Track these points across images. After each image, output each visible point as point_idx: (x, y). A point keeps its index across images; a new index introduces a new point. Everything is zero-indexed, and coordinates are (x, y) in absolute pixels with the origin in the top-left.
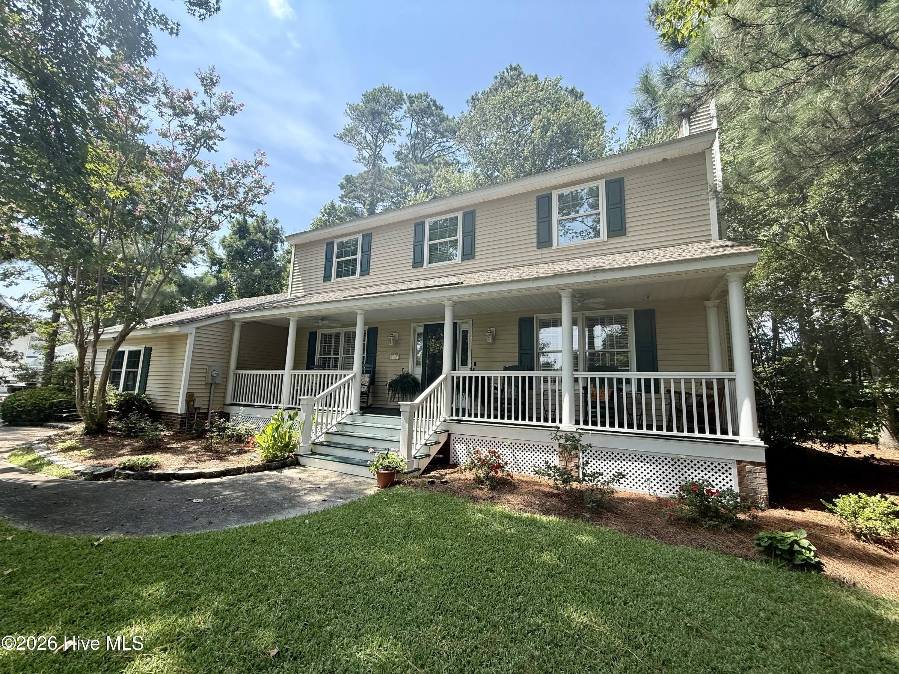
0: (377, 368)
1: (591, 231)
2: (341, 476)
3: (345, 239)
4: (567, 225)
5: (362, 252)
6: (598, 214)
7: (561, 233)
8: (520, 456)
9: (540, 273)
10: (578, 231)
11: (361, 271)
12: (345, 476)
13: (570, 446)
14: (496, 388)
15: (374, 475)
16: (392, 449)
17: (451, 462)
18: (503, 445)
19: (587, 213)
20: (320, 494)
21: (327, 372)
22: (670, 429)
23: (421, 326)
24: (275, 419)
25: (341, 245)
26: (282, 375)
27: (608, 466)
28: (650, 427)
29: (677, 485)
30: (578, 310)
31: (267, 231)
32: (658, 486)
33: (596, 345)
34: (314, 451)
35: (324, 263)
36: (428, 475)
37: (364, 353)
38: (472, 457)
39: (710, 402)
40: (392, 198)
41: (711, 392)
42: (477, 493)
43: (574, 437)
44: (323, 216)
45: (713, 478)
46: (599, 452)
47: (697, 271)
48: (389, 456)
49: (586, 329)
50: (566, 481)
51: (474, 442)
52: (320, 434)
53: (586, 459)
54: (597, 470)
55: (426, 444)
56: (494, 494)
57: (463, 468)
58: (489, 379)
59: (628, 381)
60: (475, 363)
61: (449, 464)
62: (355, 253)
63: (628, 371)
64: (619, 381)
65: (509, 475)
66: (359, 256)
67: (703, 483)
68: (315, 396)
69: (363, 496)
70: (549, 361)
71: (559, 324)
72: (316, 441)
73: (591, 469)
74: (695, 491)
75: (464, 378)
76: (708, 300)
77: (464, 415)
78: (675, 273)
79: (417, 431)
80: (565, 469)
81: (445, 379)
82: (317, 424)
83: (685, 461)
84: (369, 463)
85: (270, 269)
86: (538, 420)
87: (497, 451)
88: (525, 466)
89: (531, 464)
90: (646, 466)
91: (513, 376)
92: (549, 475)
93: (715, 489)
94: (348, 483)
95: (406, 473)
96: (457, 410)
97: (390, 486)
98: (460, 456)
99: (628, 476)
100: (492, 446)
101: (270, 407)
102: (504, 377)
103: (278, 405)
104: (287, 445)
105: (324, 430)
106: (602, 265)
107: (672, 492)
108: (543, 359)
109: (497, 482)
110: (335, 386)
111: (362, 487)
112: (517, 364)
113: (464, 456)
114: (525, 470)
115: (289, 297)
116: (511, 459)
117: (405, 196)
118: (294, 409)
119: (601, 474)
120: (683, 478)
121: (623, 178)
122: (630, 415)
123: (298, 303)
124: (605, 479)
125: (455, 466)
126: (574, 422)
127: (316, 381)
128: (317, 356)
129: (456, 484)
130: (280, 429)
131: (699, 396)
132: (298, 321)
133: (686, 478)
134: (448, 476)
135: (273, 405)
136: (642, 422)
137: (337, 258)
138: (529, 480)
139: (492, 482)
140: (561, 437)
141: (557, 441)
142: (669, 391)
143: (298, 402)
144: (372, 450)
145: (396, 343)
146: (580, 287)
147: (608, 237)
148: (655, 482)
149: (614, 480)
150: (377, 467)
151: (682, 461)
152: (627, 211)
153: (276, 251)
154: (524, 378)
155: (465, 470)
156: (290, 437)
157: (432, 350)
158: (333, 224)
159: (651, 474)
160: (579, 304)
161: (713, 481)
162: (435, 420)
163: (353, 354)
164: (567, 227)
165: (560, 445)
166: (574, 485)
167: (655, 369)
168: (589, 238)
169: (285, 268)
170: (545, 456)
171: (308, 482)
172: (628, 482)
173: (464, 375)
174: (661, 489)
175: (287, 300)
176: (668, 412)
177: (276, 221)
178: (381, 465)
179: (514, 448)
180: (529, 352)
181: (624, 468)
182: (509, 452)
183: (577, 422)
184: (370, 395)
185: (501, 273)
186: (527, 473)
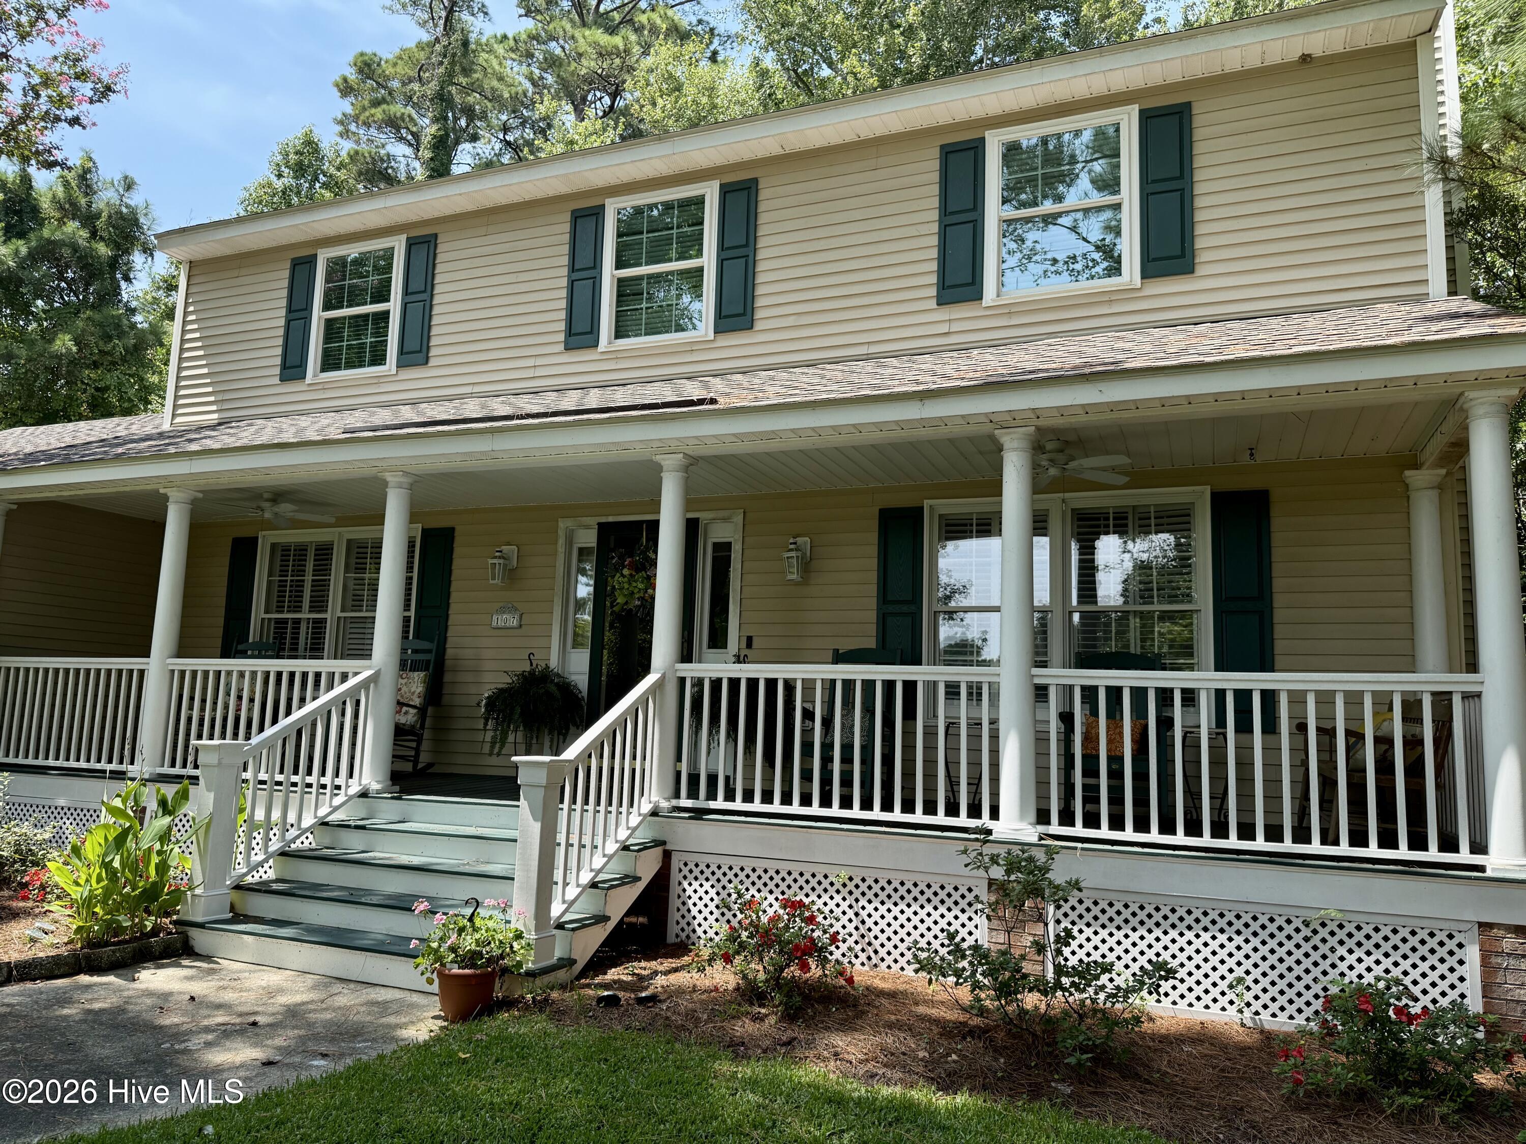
0: (450, 652)
1: (1097, 256)
2: (326, 986)
3: (353, 251)
4: (1031, 236)
5: (406, 292)
6: (1117, 207)
7: (1012, 261)
8: (876, 916)
9: (944, 376)
10: (1061, 257)
11: (402, 352)
12: (337, 987)
13: (1018, 887)
14: (808, 715)
15: (430, 981)
16: (487, 902)
17: (671, 939)
18: (826, 883)
19: (1087, 203)
20: (255, 1045)
21: (286, 665)
22: (1301, 835)
23: (587, 527)
24: (113, 811)
25: (338, 267)
26: (142, 673)
27: (1127, 943)
28: (1246, 832)
29: (1317, 997)
30: (1055, 486)
31: (98, 216)
32: (1265, 999)
33: (1101, 592)
34: (240, 909)
35: (282, 322)
36: (597, 980)
37: (407, 607)
38: (734, 923)
39: (1413, 758)
40: (506, 129)
41: (1415, 729)
42: (744, 1028)
43: (1031, 859)
44: (280, 176)
45: (1415, 974)
46: (1103, 905)
47: (1386, 383)
48: (478, 922)
49: (1074, 547)
50: (1006, 991)
51: (742, 876)
52: (261, 857)
53: (1065, 924)
54: (1096, 956)
55: (594, 885)
56: (796, 1032)
57: (706, 953)
58: (789, 686)
59: (1189, 697)
60: (750, 640)
61: (666, 945)
62: (382, 295)
63: (1191, 668)
64: (1165, 696)
65: (841, 973)
66: (394, 306)
67: (1388, 988)
68: (248, 737)
69: (393, 1046)
70: (970, 637)
71: (994, 528)
72: (249, 879)
73: (1081, 954)
74: (1366, 1012)
75: (716, 684)
76: (1416, 466)
77: (712, 796)
78: (1327, 388)
79: (569, 845)
80: (1004, 953)
81: (659, 686)
82: (252, 825)
83: (1341, 926)
84: (413, 944)
85: (108, 338)
86: (930, 809)
87: (807, 901)
88: (889, 946)
89: (909, 940)
90: (1234, 944)
91: (859, 677)
92: (958, 973)
93: (1420, 1005)
94: (348, 1008)
95: (531, 974)
96: (694, 780)
97: (480, 1014)
98: (700, 918)
99: (1182, 973)
100: (795, 887)
101: (99, 774)
102: (833, 682)
103: (123, 768)
104: (152, 894)
105: (275, 845)
106: (1120, 357)
107: (1304, 1015)
108: (947, 632)
109: (807, 998)
110: (310, 707)
111: (392, 1020)
112: (871, 643)
113: (711, 919)
114: (889, 960)
115: (166, 427)
116: (850, 927)
117: (544, 127)
118: (177, 779)
119: (1107, 968)
120: (1333, 974)
121: (1189, 104)
122: (1193, 795)
123: (194, 447)
124: (1119, 981)
125: (682, 948)
126: (1032, 816)
127: (252, 692)
128: (258, 612)
129: (684, 1004)
130: (130, 843)
131: (1384, 742)
132: (194, 502)
133: (1342, 974)
134: (660, 980)
135: (109, 767)
136: (1226, 816)
137: (327, 307)
138: (901, 987)
139: (789, 995)
140: (994, 859)
141: (981, 873)
142: (1302, 728)
143: (190, 759)
144: (423, 906)
145: (512, 575)
146: (1059, 422)
147: (1145, 275)
148: (1257, 989)
149: (1142, 983)
150: (439, 959)
151: (1332, 926)
152: (1199, 202)
153: (127, 279)
154: (889, 686)
155: (711, 961)
156: (162, 868)
157: (620, 600)
158: (311, 203)
159: (1248, 964)
160: (1053, 471)
161: (1415, 983)
162: (624, 809)
163: (373, 607)
164: (1029, 243)
165: (991, 882)
166: (1031, 1000)
167: (1266, 665)
168: (1092, 277)
169: (157, 336)
170: (949, 916)
171: (219, 1006)
172: (1182, 988)
173: (715, 675)
174: (1274, 1007)
175: (161, 435)
176: (1299, 786)
177: (129, 185)
178: (453, 949)
179: (857, 893)
180: (905, 609)
181: (1174, 949)
182: (844, 906)
183: (1043, 817)
184: (427, 734)
185: (828, 374)
186: (895, 968)
